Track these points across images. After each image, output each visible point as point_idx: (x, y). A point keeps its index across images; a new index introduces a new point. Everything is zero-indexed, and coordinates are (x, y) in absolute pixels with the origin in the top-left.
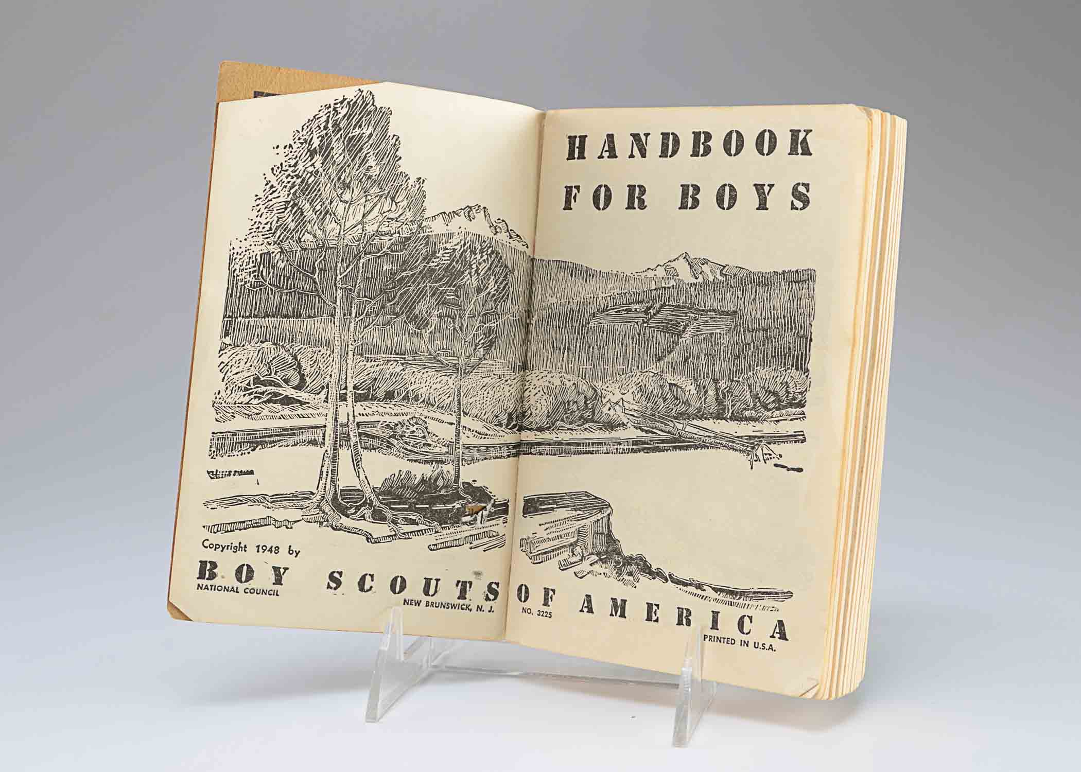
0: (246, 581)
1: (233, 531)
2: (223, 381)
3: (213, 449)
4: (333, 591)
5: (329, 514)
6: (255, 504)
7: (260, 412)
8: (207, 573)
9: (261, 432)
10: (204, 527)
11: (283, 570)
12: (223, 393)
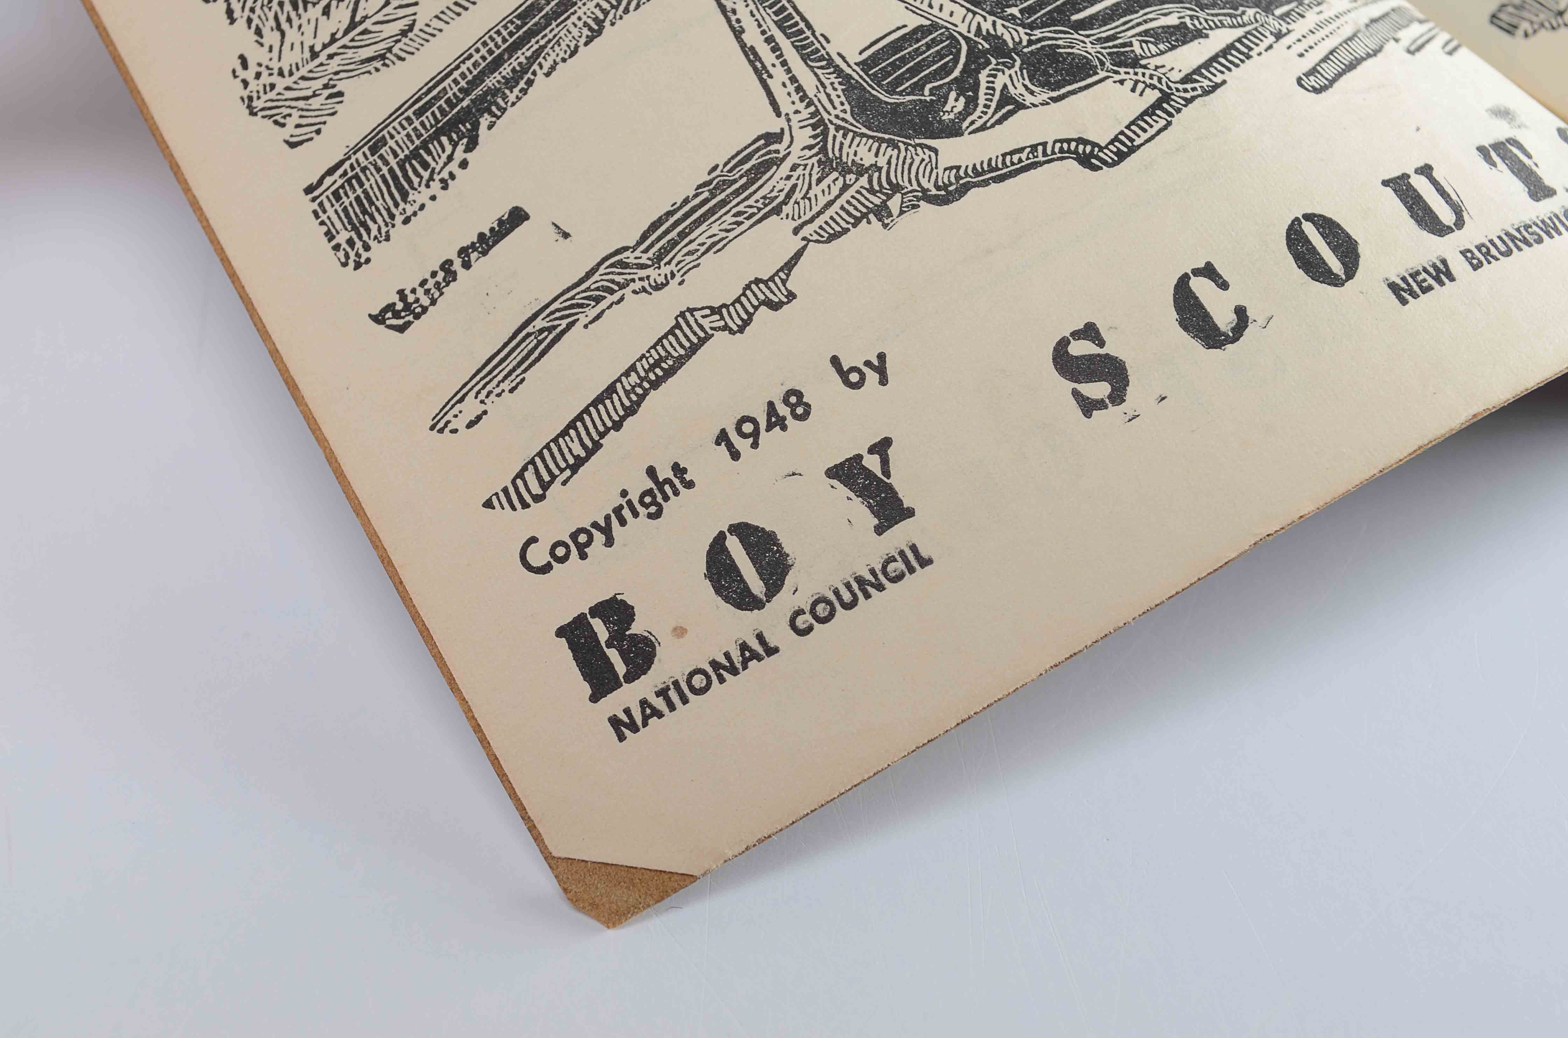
0: (774, 587)
1: (597, 446)
2: (232, 21)
3: (342, 238)
4: (1113, 411)
5: (882, 162)
6: (603, 305)
7: (407, 21)
8: (613, 655)
9: (456, 74)
10: (488, 504)
11: (876, 458)
12: (256, 55)
